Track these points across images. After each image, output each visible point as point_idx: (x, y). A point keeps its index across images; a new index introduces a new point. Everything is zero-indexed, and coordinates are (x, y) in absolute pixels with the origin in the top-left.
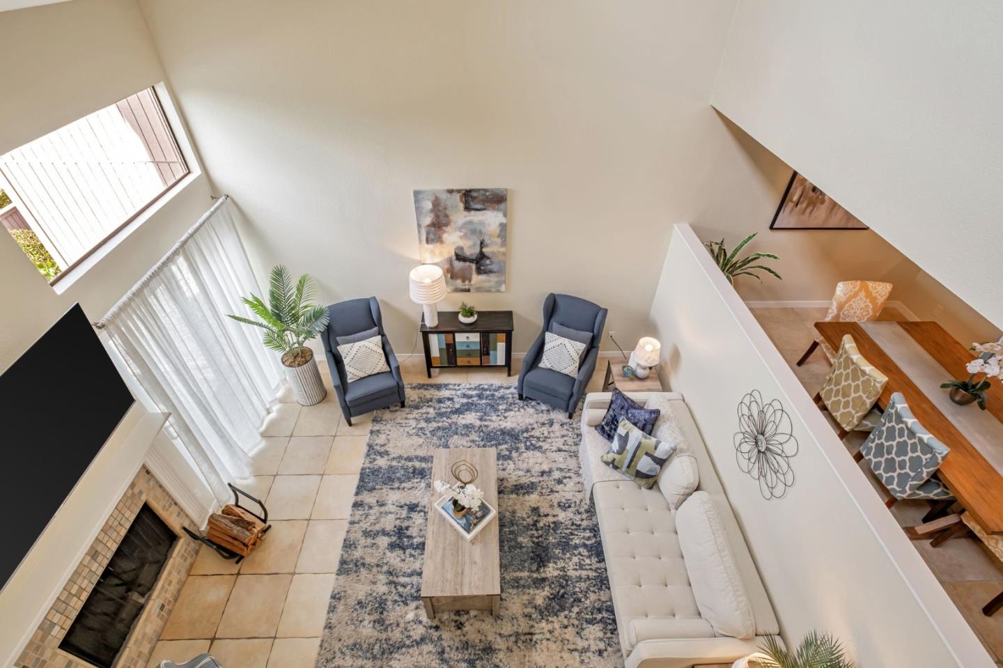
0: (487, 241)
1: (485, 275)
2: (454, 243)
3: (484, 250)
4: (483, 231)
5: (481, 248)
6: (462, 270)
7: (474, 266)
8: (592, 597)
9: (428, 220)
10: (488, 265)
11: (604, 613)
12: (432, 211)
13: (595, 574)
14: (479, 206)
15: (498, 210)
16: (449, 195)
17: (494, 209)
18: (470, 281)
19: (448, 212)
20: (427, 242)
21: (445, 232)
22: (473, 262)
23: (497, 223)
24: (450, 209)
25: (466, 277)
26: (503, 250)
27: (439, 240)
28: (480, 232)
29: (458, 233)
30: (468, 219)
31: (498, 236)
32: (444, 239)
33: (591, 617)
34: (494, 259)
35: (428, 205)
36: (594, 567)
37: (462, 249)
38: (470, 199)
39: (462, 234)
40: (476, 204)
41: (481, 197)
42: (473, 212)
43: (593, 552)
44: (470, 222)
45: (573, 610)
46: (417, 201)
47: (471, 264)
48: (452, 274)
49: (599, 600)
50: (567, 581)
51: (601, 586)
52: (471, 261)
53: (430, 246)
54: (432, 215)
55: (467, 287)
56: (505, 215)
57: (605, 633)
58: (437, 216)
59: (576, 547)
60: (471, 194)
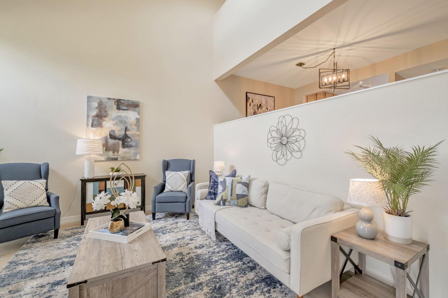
0: (129, 128)
1: (127, 148)
2: (110, 127)
3: (127, 133)
4: (127, 122)
5: (126, 131)
6: (114, 145)
7: (121, 142)
8: (242, 280)
9: (94, 113)
10: (129, 142)
11: (255, 285)
12: (97, 108)
13: (237, 269)
14: (124, 108)
15: (135, 111)
16: (108, 100)
17: (133, 110)
18: (118, 152)
19: (107, 109)
20: (92, 126)
21: (104, 121)
22: (120, 140)
23: (135, 118)
24: (108, 108)
25: (115, 150)
26: (138, 133)
27: (100, 125)
28: (125, 122)
29: (112, 121)
30: (119, 114)
31: (135, 125)
32: (103, 125)
33: (248, 290)
34: (133, 138)
35: (95, 105)
36: (234, 266)
37: (114, 131)
38: (120, 104)
39: (114, 122)
40: (123, 106)
41: (126, 103)
42: (121, 111)
43: (230, 260)
44: (120, 116)
45: (232, 292)
46: (88, 102)
47: (119, 141)
48: (107, 147)
49: (248, 279)
50: (219, 279)
51: (245, 272)
52: (119, 139)
53: (94, 129)
54: (97, 110)
55: (116, 157)
56: (139, 114)
57: (265, 295)
58: (100, 111)
59: (216, 261)
60: (120, 101)
